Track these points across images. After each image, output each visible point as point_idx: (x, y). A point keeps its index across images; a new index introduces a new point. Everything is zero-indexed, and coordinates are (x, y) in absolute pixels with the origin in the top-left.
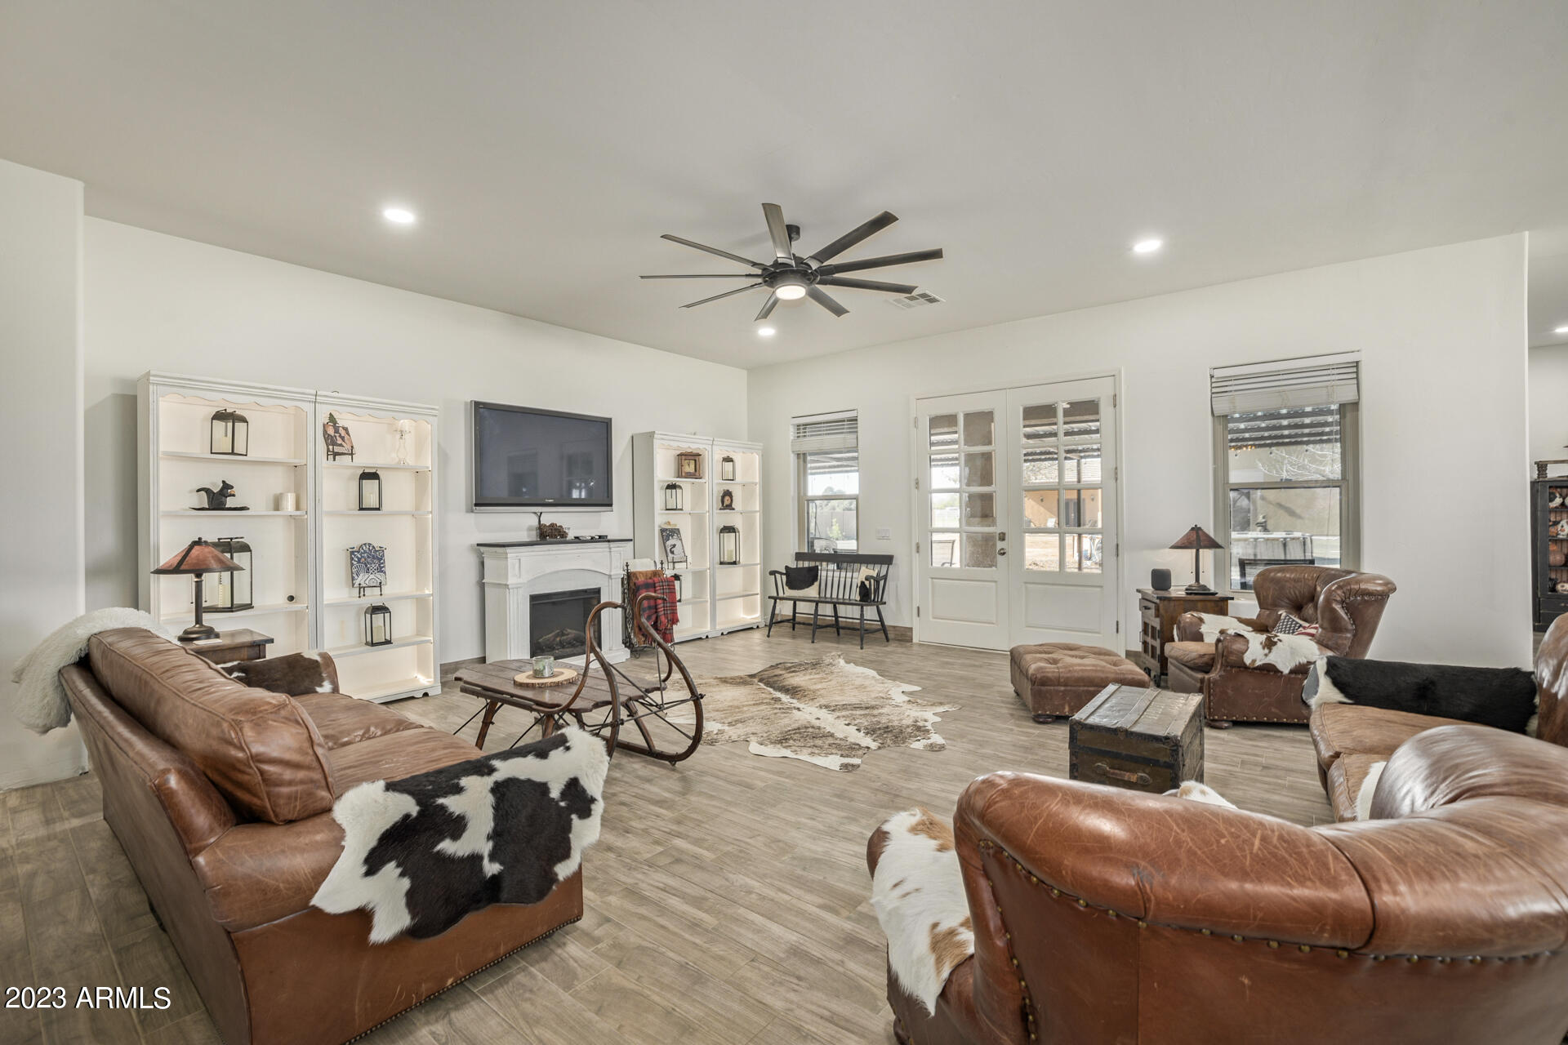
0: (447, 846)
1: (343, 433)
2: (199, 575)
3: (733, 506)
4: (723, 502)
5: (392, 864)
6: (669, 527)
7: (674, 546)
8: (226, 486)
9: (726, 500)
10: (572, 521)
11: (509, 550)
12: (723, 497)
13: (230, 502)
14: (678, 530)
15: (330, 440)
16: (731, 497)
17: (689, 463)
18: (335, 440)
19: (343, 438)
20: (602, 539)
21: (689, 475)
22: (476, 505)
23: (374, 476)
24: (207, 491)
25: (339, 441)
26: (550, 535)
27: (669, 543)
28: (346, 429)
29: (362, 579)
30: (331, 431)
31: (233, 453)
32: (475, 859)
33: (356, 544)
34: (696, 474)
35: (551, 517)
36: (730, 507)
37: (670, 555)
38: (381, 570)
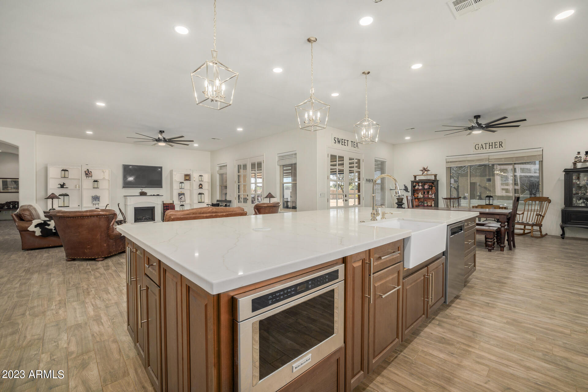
0: (47, 227)
1: (90, 172)
2: (52, 199)
3: (203, 188)
4: (199, 186)
5: (38, 227)
6: (181, 193)
7: (182, 197)
8: (64, 183)
9: (201, 186)
10: (149, 191)
11: (127, 197)
12: (199, 185)
13: (65, 187)
14: (184, 194)
15: (86, 174)
16: (202, 185)
17: (187, 177)
18: (88, 174)
19: (90, 174)
20: (158, 195)
21: (187, 180)
22: (123, 187)
23: (96, 181)
24: (60, 184)
25: (89, 174)
26: (143, 194)
27: (180, 197)
28: (91, 172)
29: (94, 202)
30: (87, 172)
31: (65, 177)
32: (51, 230)
33: (94, 196)
34: (189, 180)
35: (145, 190)
36: (201, 188)
37: (180, 200)
38: (99, 201)
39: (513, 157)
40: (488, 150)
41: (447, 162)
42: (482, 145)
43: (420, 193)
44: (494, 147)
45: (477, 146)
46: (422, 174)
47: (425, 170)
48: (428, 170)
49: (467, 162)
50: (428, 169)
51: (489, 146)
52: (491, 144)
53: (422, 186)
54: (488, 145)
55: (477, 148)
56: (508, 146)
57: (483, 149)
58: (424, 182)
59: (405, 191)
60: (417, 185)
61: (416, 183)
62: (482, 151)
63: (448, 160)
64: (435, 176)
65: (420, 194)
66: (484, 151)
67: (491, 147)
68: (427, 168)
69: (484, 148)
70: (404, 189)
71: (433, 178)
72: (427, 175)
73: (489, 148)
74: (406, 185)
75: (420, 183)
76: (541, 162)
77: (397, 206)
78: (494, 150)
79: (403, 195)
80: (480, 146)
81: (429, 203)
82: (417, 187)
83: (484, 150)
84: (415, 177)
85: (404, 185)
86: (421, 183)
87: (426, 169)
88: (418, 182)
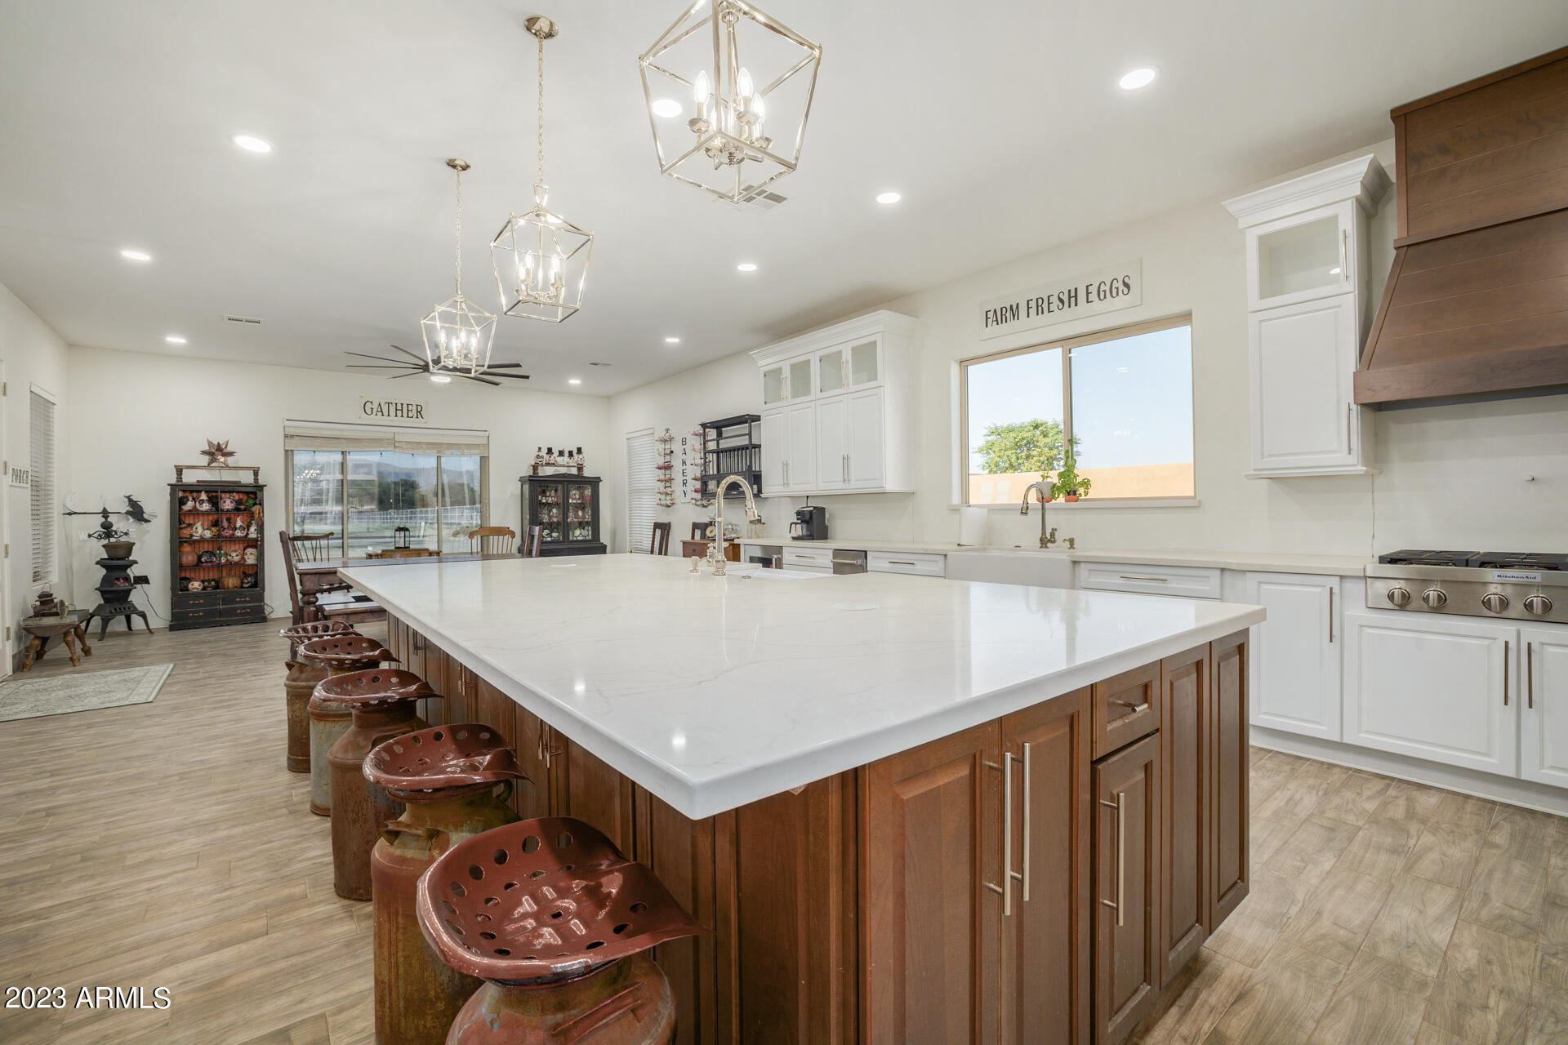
39: (441, 444)
40: (393, 420)
41: (286, 436)
42: (380, 405)
43: (200, 523)
44: (405, 414)
45: (369, 405)
46: (209, 464)
47: (216, 452)
48: (231, 454)
49: (342, 441)
50: (229, 449)
51: (396, 410)
52: (399, 407)
53: (214, 501)
54: (392, 408)
55: (369, 411)
56: (431, 418)
57: (383, 415)
58: (215, 492)
59: (131, 520)
60: (191, 499)
61: (184, 491)
62: (378, 419)
63: (290, 431)
64: (256, 473)
65: (199, 525)
66: (385, 420)
67: (399, 413)
68: (226, 447)
69: (386, 413)
70: (128, 513)
71: (247, 478)
72: (227, 467)
73: (396, 416)
74: (134, 498)
75: (203, 493)
76: (484, 460)
77: (104, 572)
78: (405, 421)
79: (126, 534)
80: (375, 406)
81: (234, 554)
82: (189, 505)
83: (386, 417)
84: (179, 471)
85: (128, 497)
86: (206, 492)
87: (224, 451)
88: (193, 490)
